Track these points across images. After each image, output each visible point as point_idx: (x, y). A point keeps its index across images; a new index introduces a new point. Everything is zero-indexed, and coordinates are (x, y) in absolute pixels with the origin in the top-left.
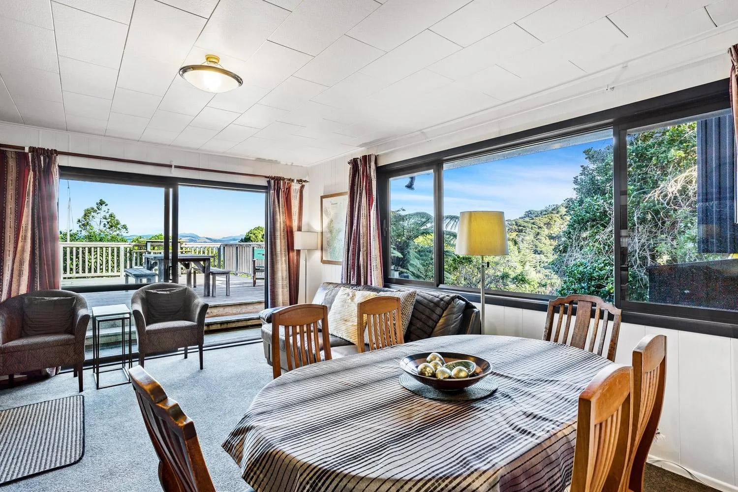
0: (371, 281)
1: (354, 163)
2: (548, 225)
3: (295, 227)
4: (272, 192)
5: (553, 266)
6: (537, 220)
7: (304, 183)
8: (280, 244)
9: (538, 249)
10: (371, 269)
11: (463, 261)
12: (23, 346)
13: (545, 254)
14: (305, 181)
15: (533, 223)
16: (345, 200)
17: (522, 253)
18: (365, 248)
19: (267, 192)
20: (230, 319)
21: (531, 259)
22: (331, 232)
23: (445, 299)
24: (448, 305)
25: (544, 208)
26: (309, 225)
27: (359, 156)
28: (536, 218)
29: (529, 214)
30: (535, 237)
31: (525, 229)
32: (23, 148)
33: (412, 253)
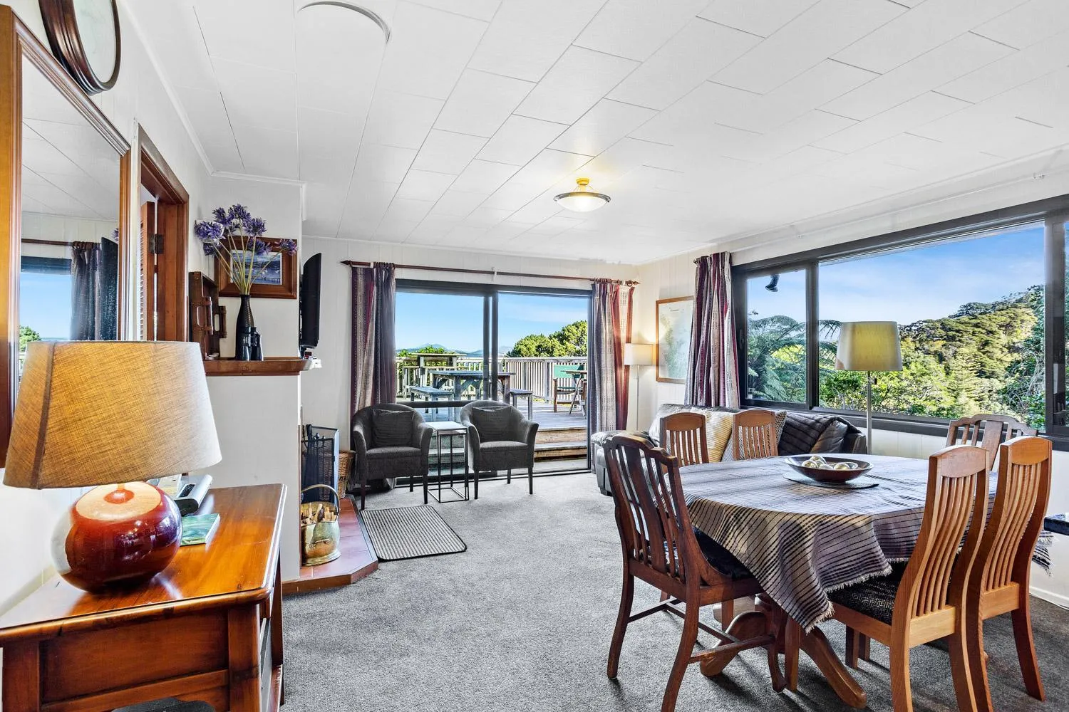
0: (725, 402)
1: (702, 262)
2: (1008, 328)
3: (623, 340)
4: (597, 297)
5: (1005, 395)
6: (985, 319)
7: (633, 286)
8: (607, 359)
9: (987, 369)
10: (724, 389)
11: (844, 386)
12: (383, 454)
13: (1001, 378)
14: (635, 283)
15: (977, 326)
16: (691, 306)
17: (953, 375)
18: (717, 364)
19: (591, 298)
20: (540, 448)
21: (973, 387)
22: (670, 344)
23: (821, 421)
24: (826, 428)
25: (1000, 300)
26: (639, 335)
27: (709, 253)
28: (984, 316)
29: (968, 309)
30: (979, 349)
31: (960, 335)
32: (369, 264)
33: (770, 372)
